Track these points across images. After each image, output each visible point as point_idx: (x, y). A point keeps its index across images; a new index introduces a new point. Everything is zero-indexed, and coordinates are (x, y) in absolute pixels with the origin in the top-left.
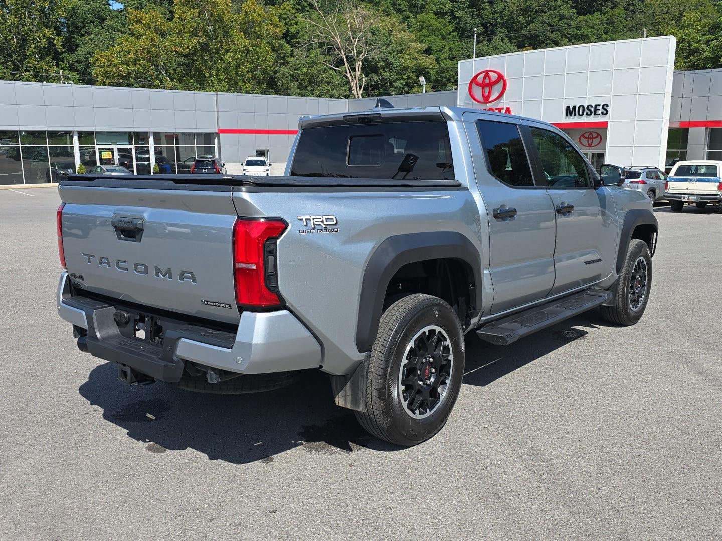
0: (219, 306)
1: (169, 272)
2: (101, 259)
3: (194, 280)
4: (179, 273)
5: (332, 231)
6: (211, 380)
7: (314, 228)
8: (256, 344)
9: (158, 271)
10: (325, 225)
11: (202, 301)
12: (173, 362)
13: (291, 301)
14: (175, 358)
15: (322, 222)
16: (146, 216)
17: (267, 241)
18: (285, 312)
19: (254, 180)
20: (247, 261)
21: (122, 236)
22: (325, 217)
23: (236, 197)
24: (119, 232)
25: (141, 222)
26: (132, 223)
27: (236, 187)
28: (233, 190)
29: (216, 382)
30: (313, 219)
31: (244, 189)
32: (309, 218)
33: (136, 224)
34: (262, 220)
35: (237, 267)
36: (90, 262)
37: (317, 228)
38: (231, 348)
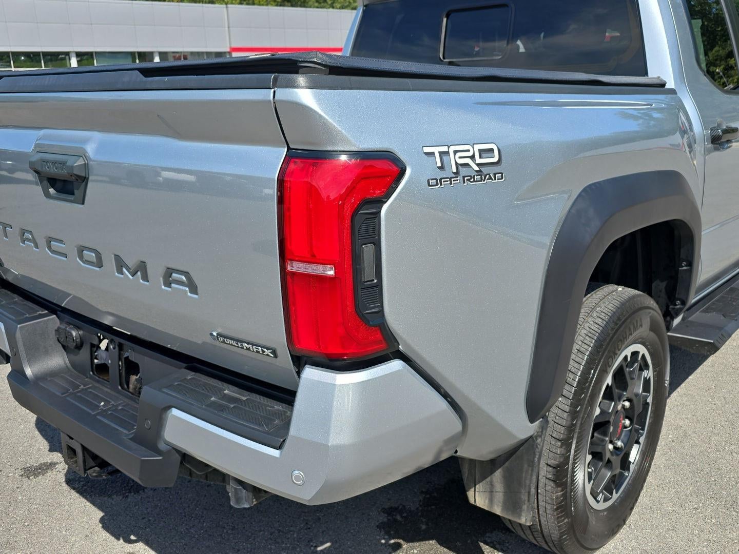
0: (248, 349)
1: (141, 269)
2: (23, 232)
3: (194, 289)
4: (161, 271)
5: (491, 178)
6: (238, 501)
7: (457, 173)
8: (337, 447)
9: (120, 264)
10: (478, 165)
11: (211, 334)
12: (159, 452)
13: (410, 341)
14: (162, 446)
15: (473, 157)
16: (90, 149)
17: (359, 208)
18: (396, 365)
19: (325, 58)
20: (314, 256)
21: (52, 191)
22: (477, 147)
23: (283, 102)
24: (46, 182)
25: (80, 162)
26: (64, 163)
27: (282, 76)
28: (275, 84)
29: (247, 506)
30: (455, 152)
31: (301, 79)
32: (445, 149)
33: (72, 167)
34: (344, 158)
35: (289, 268)
36: (7, 237)
37: (463, 171)
38: (279, 448)
